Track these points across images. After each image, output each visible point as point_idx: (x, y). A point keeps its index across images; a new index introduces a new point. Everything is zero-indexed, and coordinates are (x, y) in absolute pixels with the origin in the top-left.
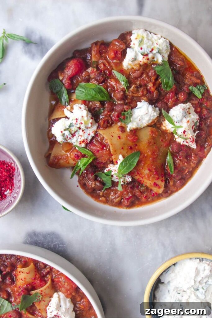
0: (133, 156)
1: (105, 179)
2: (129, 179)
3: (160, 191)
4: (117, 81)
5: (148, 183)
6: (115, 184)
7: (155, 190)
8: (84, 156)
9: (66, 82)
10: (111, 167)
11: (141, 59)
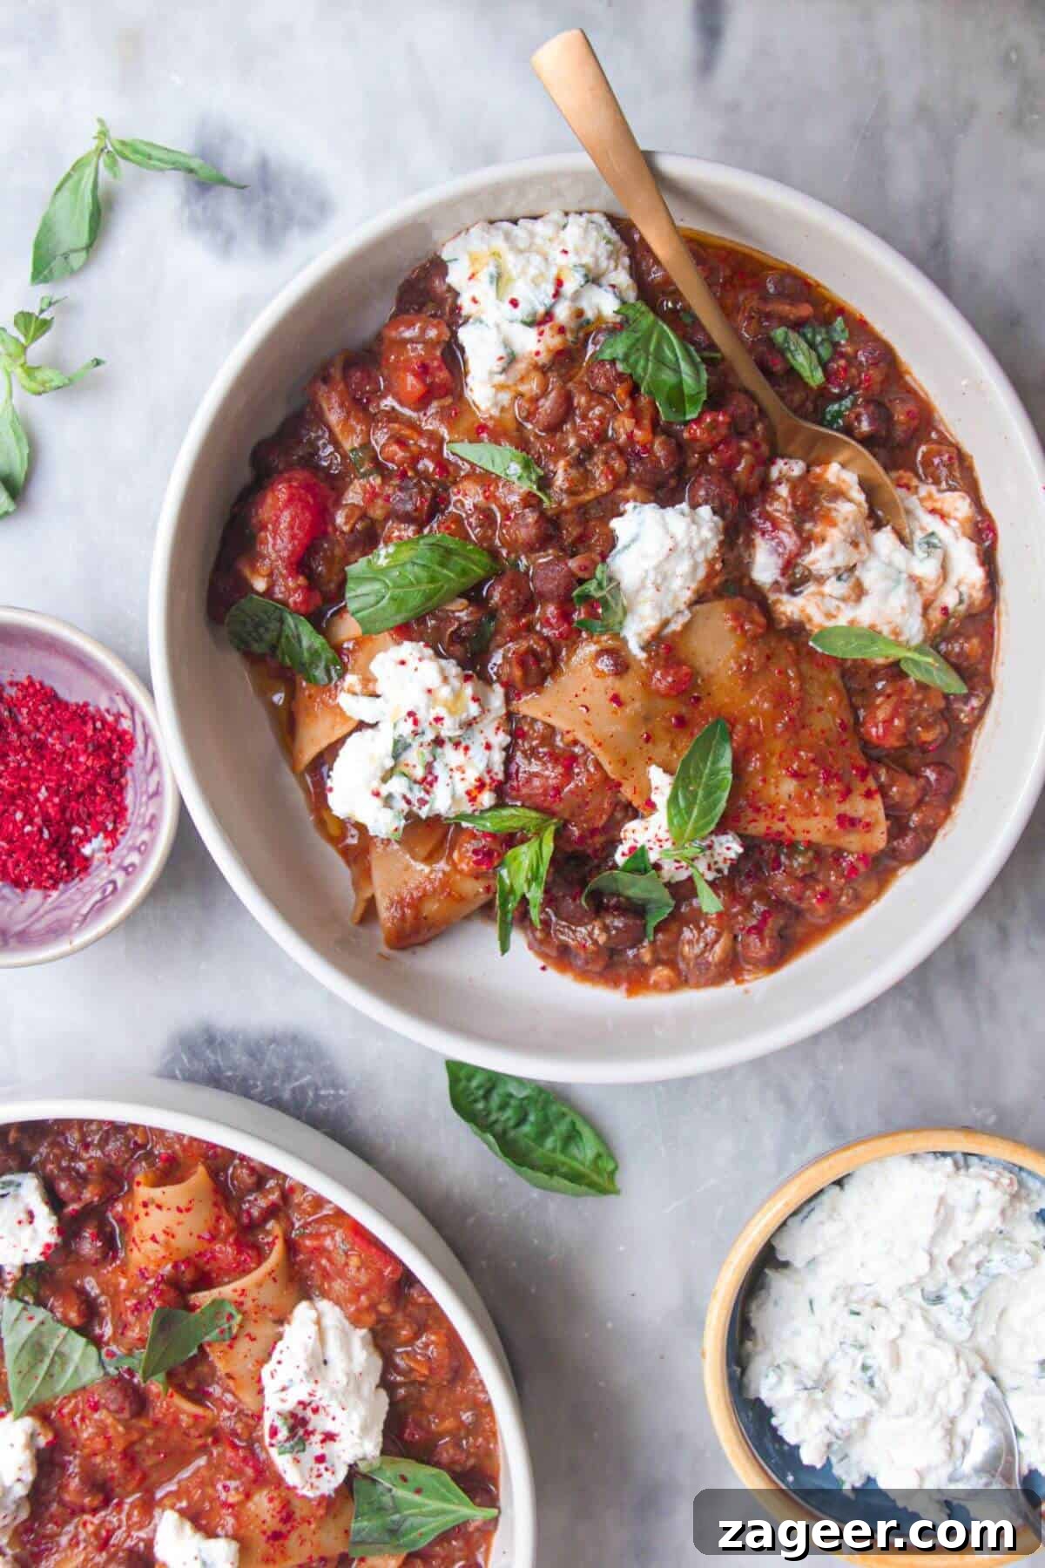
0: (704, 749)
1: (637, 889)
2: (729, 847)
3: (878, 839)
4: (486, 480)
5: (815, 828)
6: (683, 891)
7: (854, 842)
8: (511, 840)
9: (290, 589)
10: (636, 833)
11: (530, 343)
